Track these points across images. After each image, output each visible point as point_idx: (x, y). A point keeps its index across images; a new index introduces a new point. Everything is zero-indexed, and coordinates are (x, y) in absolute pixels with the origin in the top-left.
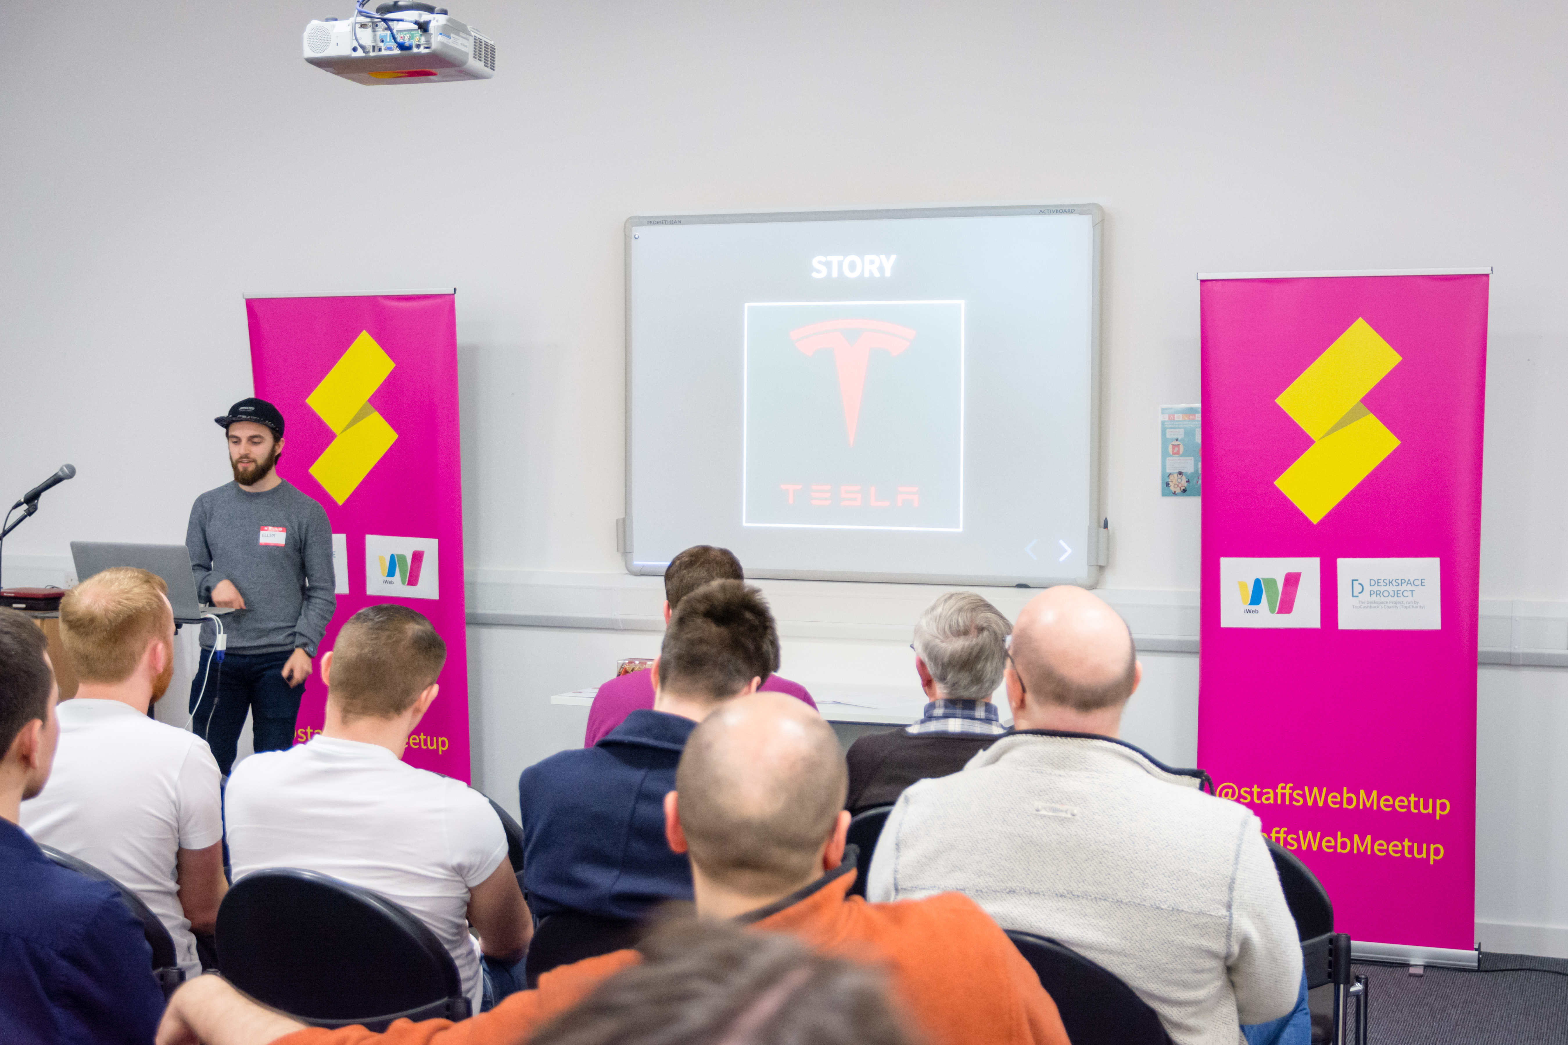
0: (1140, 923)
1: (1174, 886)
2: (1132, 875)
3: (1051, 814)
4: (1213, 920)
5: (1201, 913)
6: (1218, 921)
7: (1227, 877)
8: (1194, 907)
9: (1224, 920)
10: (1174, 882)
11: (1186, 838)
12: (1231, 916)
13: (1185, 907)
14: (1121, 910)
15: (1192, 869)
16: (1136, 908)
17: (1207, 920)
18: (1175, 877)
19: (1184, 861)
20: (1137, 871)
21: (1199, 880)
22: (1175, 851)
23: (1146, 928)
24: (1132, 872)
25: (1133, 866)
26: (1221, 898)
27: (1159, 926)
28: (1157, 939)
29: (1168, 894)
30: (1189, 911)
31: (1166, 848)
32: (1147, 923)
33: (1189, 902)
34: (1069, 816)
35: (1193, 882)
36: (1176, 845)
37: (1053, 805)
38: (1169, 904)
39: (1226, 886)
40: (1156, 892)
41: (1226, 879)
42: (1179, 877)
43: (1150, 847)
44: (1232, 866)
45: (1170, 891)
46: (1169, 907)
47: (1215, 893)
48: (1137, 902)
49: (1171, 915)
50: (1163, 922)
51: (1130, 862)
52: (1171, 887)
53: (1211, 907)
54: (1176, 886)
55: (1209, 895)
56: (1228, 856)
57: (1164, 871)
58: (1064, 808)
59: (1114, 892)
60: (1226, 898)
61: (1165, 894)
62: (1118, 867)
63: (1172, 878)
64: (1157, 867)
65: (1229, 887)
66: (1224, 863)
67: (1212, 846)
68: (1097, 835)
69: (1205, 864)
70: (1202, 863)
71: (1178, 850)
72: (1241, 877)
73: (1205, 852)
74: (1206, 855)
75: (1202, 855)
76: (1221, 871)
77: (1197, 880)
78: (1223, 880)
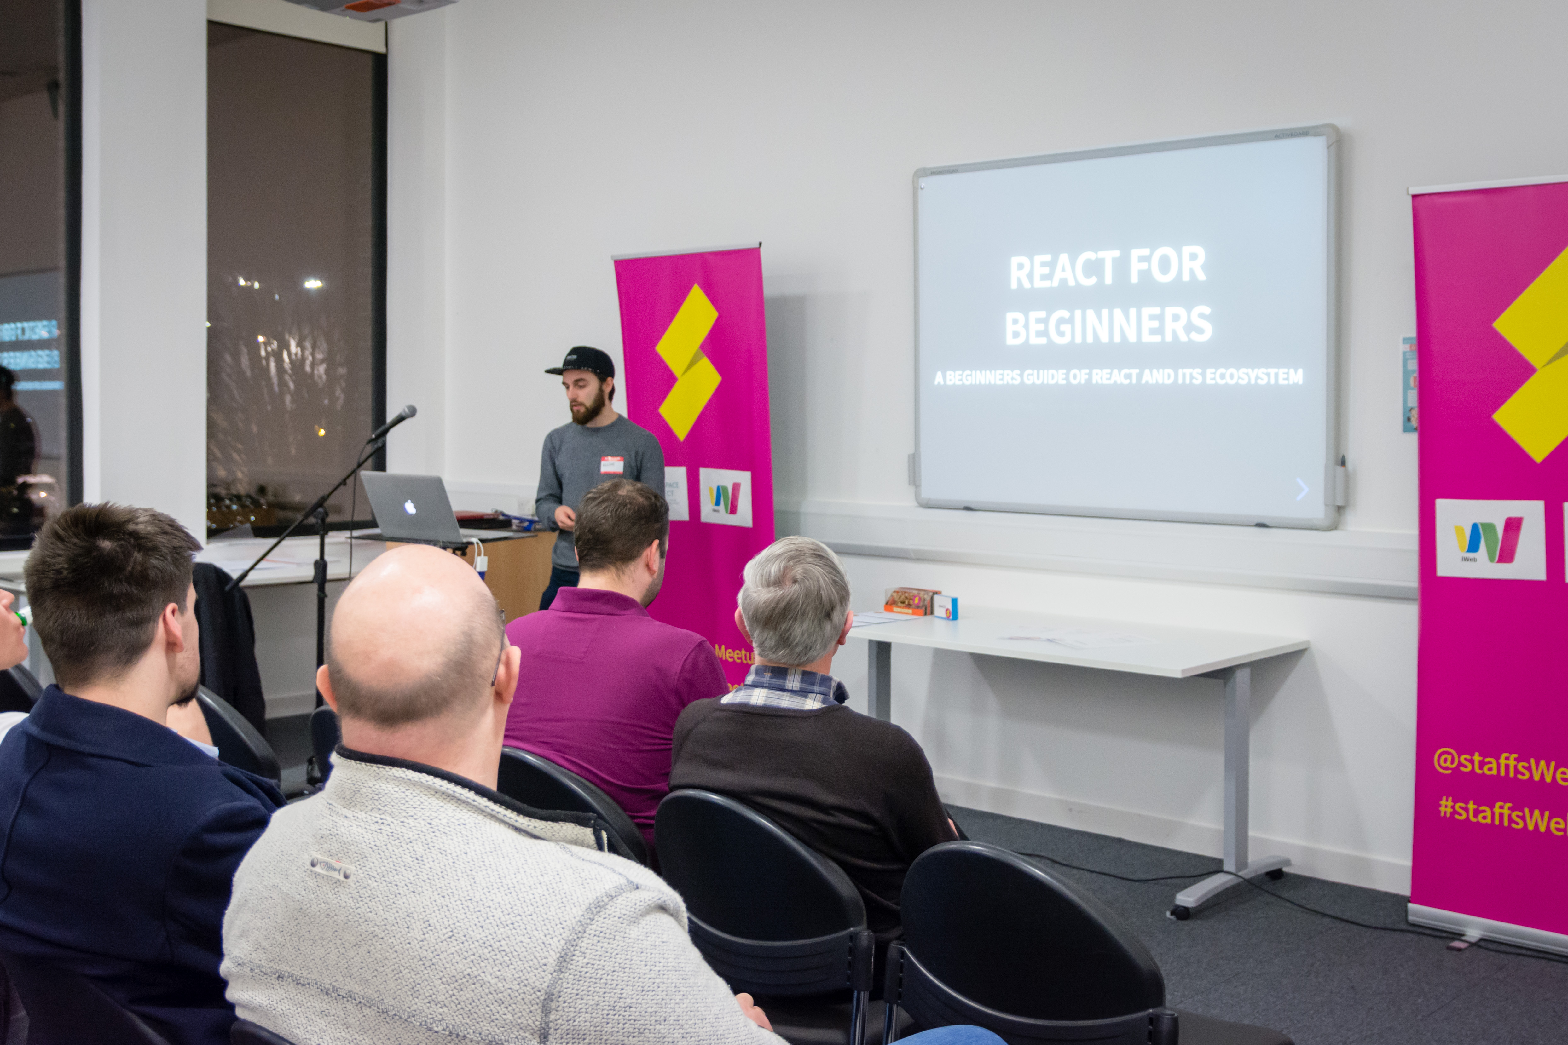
1: (454, 998)
2: (401, 975)
3: (323, 872)
7: (539, 991)
8: (483, 1033)
10: (455, 991)
11: (482, 927)
13: (470, 1033)
15: (483, 975)
18: (456, 984)
19: (472, 961)
20: (407, 971)
21: (493, 992)
22: (461, 945)
24: (401, 972)
25: (403, 961)
26: (530, 1022)
29: (445, 1009)
30: (475, 1038)
31: (448, 940)
33: (477, 1025)
34: (341, 878)
35: (484, 995)
36: (465, 936)
37: (329, 860)
38: (445, 1024)
39: (537, 1004)
40: (428, 1005)
41: (539, 994)
42: (463, 986)
43: (427, 935)
44: (552, 974)
45: (447, 1005)
46: (444, 1030)
47: (520, 1014)
51: (401, 956)
52: (450, 999)
53: (512, 1036)
54: (457, 999)
55: (509, 1016)
56: (546, 957)
57: (441, 974)
58: (337, 865)
59: (381, 998)
60: (537, 1023)
61: (441, 1010)
62: (386, 961)
63: (452, 986)
64: (433, 967)
65: (544, 1006)
66: (537, 969)
67: (522, 942)
68: (369, 910)
69: (507, 968)
70: (500, 967)
71: (466, 944)
72: (569, 990)
73: (508, 950)
74: (510, 955)
75: (504, 953)
76: (531, 981)
77: (490, 993)
78: (534, 995)
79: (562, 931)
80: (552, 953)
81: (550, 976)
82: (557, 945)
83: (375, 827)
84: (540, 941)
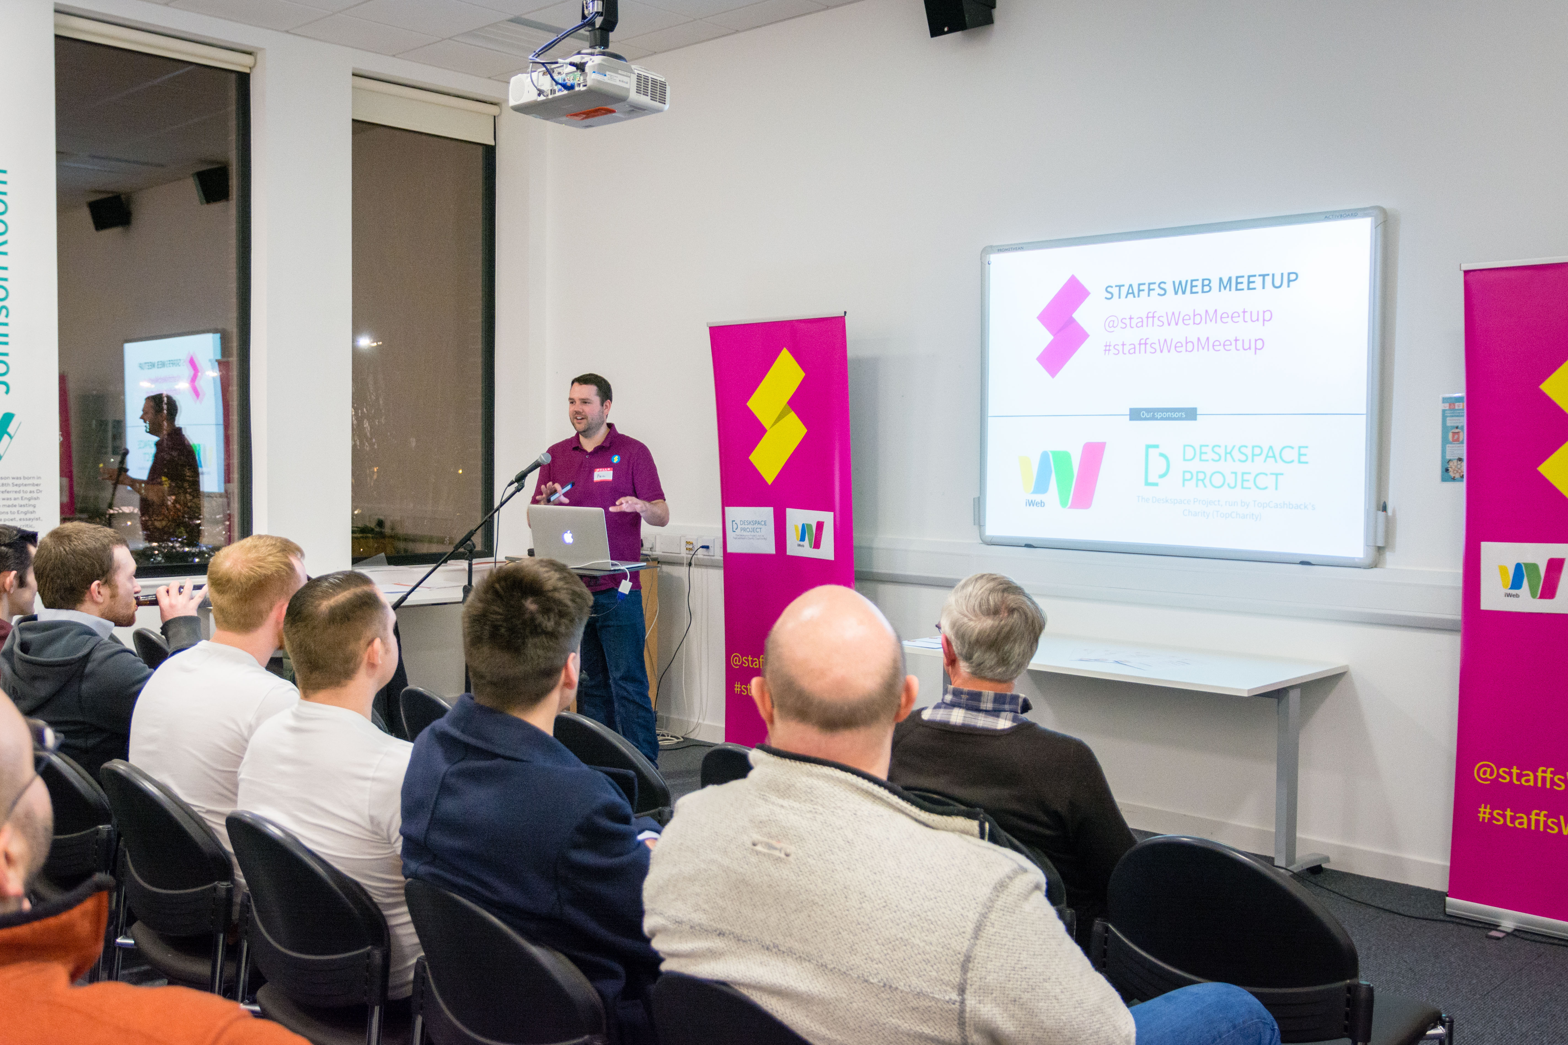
0: (844, 996)
1: (888, 956)
2: (840, 936)
3: (765, 851)
4: (939, 1005)
5: (919, 995)
6: (945, 1006)
7: (959, 954)
8: (912, 986)
9: (953, 1006)
10: (889, 951)
11: (911, 900)
12: (963, 1002)
13: (901, 986)
14: (825, 977)
15: (912, 938)
16: (841, 977)
17: (930, 1004)
18: (890, 946)
19: (904, 927)
20: (846, 932)
21: (921, 953)
22: (894, 914)
23: (851, 1003)
24: (840, 933)
25: (842, 925)
26: (951, 978)
27: (867, 1003)
28: (864, 1018)
29: (880, 965)
30: (906, 990)
31: (883, 909)
32: (853, 998)
33: (907, 979)
34: (783, 856)
35: (914, 956)
36: (897, 906)
37: (770, 841)
38: (880, 978)
39: (958, 964)
40: (865, 961)
41: (959, 956)
42: (895, 947)
43: (864, 905)
44: (969, 940)
45: (883, 962)
46: (879, 982)
47: (943, 972)
48: (842, 970)
49: (883, 992)
50: (873, 1000)
51: (840, 920)
52: (884, 957)
53: (936, 988)
54: (891, 957)
55: (934, 974)
56: (964, 927)
57: (877, 936)
58: (778, 845)
59: (820, 954)
60: (957, 980)
61: (876, 966)
62: (826, 925)
63: (886, 946)
64: (869, 930)
65: (963, 966)
66: (957, 936)
67: (944, 913)
68: (809, 882)
69: (932, 935)
70: (927, 933)
71: (898, 913)
72: (982, 954)
73: (933, 920)
74: (934, 923)
75: (929, 922)
76: (953, 946)
77: (919, 954)
78: (955, 958)
79: (976, 905)
80: (969, 923)
81: (968, 942)
82: (973, 916)
83: (809, 815)
84: (959, 914)
